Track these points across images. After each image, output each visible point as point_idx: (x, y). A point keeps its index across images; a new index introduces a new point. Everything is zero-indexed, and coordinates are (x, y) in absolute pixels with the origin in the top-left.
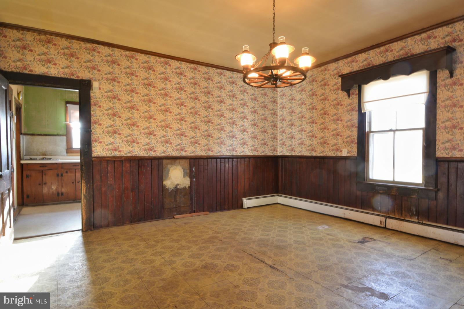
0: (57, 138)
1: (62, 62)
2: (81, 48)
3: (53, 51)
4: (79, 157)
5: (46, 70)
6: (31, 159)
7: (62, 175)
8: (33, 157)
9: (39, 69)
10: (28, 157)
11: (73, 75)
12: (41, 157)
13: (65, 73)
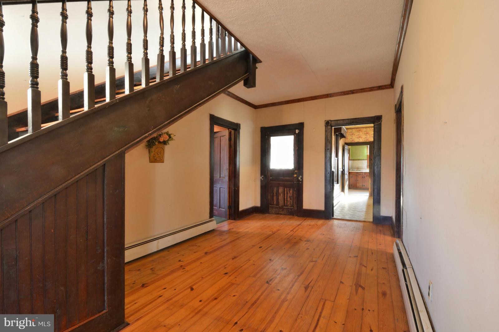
0: (363, 161)
1: (364, 136)
2: (370, 130)
3: (361, 133)
4: (369, 170)
5: (359, 140)
6: (353, 170)
7: (364, 177)
8: (353, 169)
9: (357, 140)
10: (352, 169)
11: (367, 140)
12: (357, 169)
13: (365, 140)
